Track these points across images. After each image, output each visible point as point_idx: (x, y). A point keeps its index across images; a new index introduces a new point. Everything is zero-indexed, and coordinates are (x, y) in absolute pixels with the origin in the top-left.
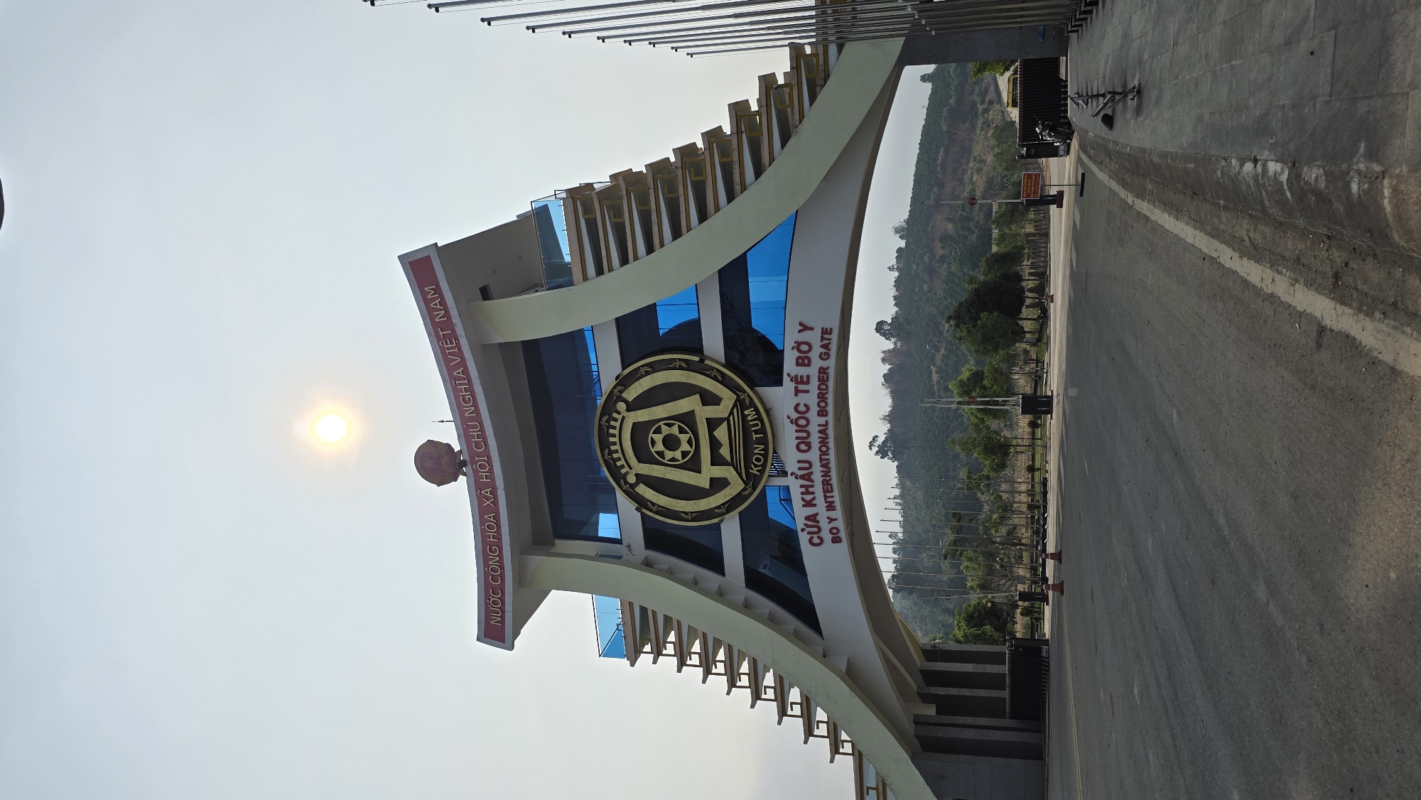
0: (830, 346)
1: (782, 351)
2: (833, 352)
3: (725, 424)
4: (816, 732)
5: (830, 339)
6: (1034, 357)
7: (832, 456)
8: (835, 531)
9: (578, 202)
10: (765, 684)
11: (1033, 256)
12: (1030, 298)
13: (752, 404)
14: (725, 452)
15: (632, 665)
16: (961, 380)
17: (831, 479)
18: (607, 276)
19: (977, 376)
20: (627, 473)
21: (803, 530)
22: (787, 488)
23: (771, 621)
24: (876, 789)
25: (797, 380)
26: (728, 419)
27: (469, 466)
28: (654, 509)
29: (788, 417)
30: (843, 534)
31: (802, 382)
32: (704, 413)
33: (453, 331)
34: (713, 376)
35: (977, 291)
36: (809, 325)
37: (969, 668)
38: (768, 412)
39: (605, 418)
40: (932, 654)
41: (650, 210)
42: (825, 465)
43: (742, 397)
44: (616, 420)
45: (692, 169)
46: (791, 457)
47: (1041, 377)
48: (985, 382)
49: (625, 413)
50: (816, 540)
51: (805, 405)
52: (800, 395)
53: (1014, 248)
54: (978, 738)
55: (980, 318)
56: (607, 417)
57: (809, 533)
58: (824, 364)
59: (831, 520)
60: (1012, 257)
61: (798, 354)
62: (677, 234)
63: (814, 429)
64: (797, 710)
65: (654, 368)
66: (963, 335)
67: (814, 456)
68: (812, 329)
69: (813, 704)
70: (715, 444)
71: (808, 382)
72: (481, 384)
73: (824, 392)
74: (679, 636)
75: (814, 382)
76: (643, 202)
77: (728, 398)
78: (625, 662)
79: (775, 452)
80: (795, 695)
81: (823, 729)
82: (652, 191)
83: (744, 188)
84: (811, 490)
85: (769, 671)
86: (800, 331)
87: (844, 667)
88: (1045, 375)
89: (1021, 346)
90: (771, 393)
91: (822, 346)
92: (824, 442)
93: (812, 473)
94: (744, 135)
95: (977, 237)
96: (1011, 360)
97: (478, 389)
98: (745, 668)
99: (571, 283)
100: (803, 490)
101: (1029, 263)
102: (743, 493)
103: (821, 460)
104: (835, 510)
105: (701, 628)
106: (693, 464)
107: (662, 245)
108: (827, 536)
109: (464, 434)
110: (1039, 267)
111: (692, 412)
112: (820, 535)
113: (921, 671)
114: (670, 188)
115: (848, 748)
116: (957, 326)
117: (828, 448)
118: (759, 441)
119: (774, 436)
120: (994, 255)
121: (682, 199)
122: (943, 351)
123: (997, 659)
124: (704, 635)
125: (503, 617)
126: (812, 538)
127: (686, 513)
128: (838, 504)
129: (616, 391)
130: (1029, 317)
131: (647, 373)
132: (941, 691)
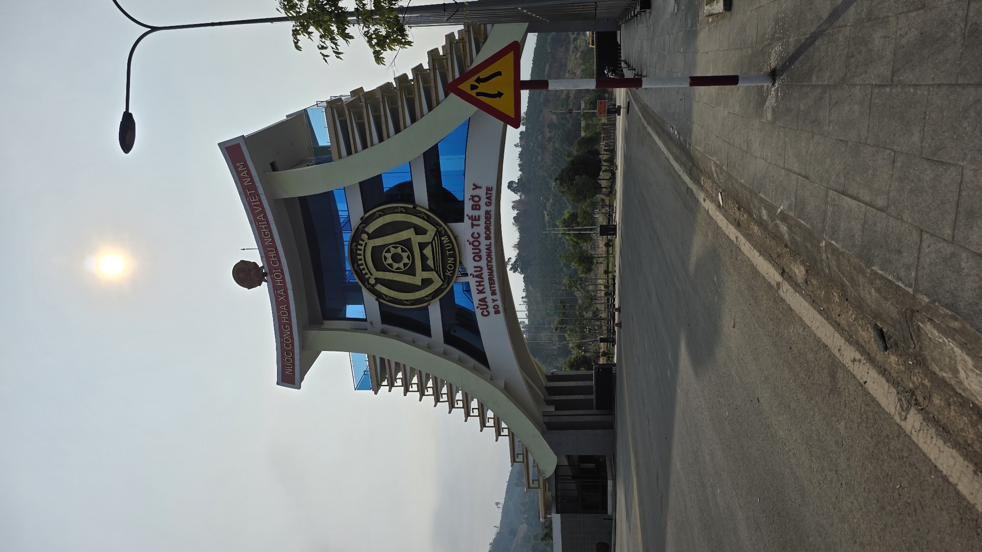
0: (491, 198)
1: (463, 201)
2: (493, 202)
3: (430, 245)
4: (487, 424)
5: (491, 194)
6: (608, 203)
7: (494, 263)
8: (496, 307)
9: (335, 110)
10: (457, 398)
11: (607, 138)
12: (605, 165)
13: (446, 234)
14: (430, 263)
15: (376, 393)
16: (564, 219)
17: (493, 277)
18: (354, 157)
19: (573, 216)
20: (369, 278)
21: (478, 307)
22: (468, 284)
23: (460, 362)
24: (523, 454)
25: (473, 218)
26: (431, 243)
27: (269, 276)
28: (387, 299)
29: (468, 241)
30: (501, 309)
31: (476, 220)
32: (417, 239)
33: (256, 191)
34: (421, 217)
35: (572, 162)
36: (479, 185)
37: (573, 384)
38: (455, 238)
39: (354, 244)
40: (551, 378)
41: (380, 115)
42: (490, 269)
43: (439, 230)
44: (361, 245)
45: (406, 90)
46: (470, 265)
47: (611, 216)
48: (579, 220)
49: (367, 241)
50: (485, 313)
51: (478, 233)
52: (475, 227)
53: (595, 134)
54: (578, 420)
55: (575, 179)
56: (356, 243)
57: (481, 309)
58: (488, 208)
59: (494, 301)
60: (593, 140)
61: (473, 203)
62: (397, 130)
63: (483, 247)
64: (476, 412)
65: (384, 213)
66: (564, 190)
67: (483, 263)
68: (480, 188)
69: (485, 408)
70: (424, 258)
71: (479, 220)
72: (275, 224)
73: (489, 225)
74: (405, 375)
75: (483, 220)
76: (376, 110)
77: (431, 230)
78: (372, 392)
79: (460, 263)
80: (474, 404)
81: (491, 423)
82: (381, 104)
83: (438, 103)
84: (482, 283)
85: (458, 392)
86: (473, 189)
87: (503, 386)
88: (614, 214)
89: (599, 197)
90: (457, 226)
91: (487, 198)
92: (489, 255)
93: (482, 274)
94: (437, 70)
95: (572, 124)
96: (594, 205)
97: (274, 227)
98: (445, 390)
99: (330, 160)
100: (478, 284)
101: (604, 143)
102: (442, 287)
103: (488, 266)
104: (496, 295)
105: (418, 368)
106: (411, 271)
107: (389, 137)
108: (491, 310)
109: (265, 255)
110: (610, 146)
111: (410, 239)
112: (488, 310)
113: (545, 387)
114: (393, 102)
115: (506, 432)
116: (561, 184)
117: (492, 259)
118: (450, 256)
119: (459, 252)
120: (583, 138)
121: (400, 109)
122: (551, 201)
123: (588, 378)
124: (420, 372)
125: (293, 369)
126: (483, 312)
127: (407, 301)
128: (498, 291)
129: (361, 227)
130: (605, 178)
131: (380, 216)
132: (557, 398)
